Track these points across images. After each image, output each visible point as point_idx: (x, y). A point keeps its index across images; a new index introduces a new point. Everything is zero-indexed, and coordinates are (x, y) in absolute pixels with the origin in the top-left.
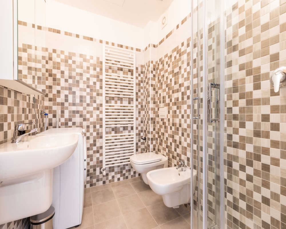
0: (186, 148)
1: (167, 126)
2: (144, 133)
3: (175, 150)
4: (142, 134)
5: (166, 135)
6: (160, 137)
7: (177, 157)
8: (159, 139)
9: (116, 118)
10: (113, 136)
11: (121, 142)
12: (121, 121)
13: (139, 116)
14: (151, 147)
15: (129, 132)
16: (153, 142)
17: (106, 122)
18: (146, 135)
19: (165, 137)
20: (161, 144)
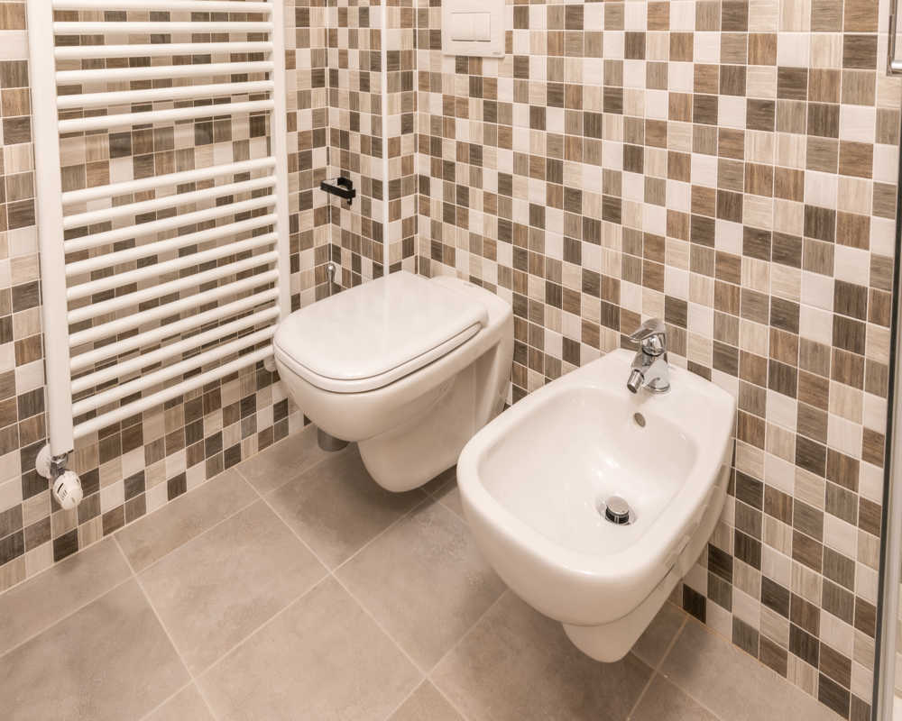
0: (656, 244)
1: (508, 107)
2: (336, 152)
3: (573, 253)
4: (319, 157)
5: (500, 161)
6: (447, 171)
7: (585, 297)
8: (437, 185)
9: (143, 62)
10: (118, 200)
11: (184, 230)
12: (183, 82)
13: (303, 41)
14: (392, 234)
15: (241, 152)
16: (399, 203)
17: (63, 90)
18: (349, 161)
19: (485, 169)
20: (454, 214)
